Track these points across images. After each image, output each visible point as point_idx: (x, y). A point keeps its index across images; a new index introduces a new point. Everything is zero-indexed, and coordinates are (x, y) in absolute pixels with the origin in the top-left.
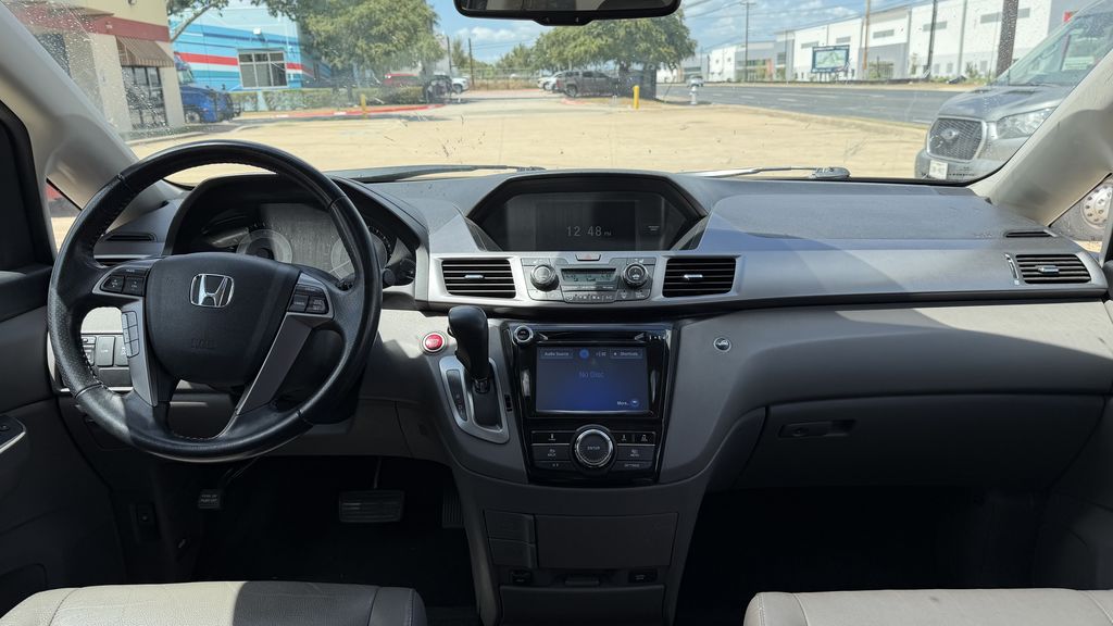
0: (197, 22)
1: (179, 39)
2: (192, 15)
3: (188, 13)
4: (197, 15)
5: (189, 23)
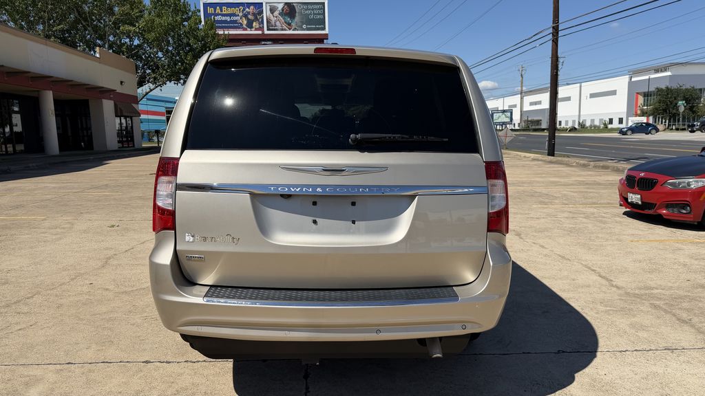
2: (148, 90)
3: (146, 88)
4: (151, 90)
5: (147, 93)
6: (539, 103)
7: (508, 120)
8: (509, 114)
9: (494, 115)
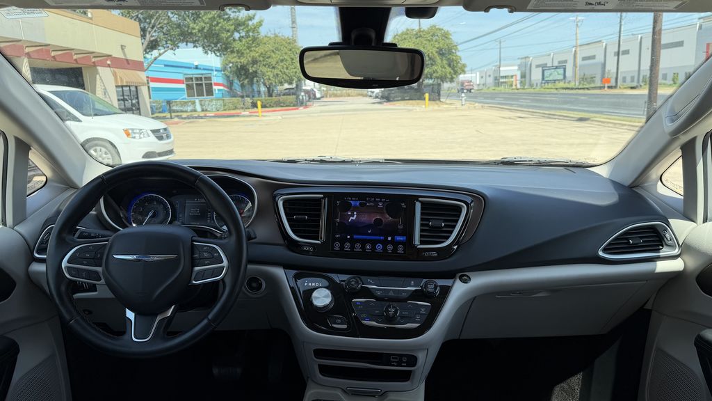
0: (160, 58)
1: (150, 69)
2: (157, 55)
4: (160, 55)
5: (155, 59)
6: (593, 57)
7: (561, 77)
8: (561, 71)
9: (546, 72)
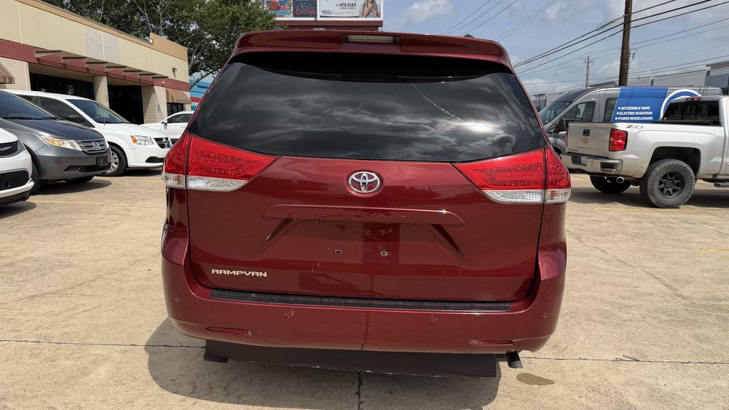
0: (202, 81)
1: (192, 90)
2: (200, 77)
3: (197, 75)
4: (202, 77)
5: (198, 81)
